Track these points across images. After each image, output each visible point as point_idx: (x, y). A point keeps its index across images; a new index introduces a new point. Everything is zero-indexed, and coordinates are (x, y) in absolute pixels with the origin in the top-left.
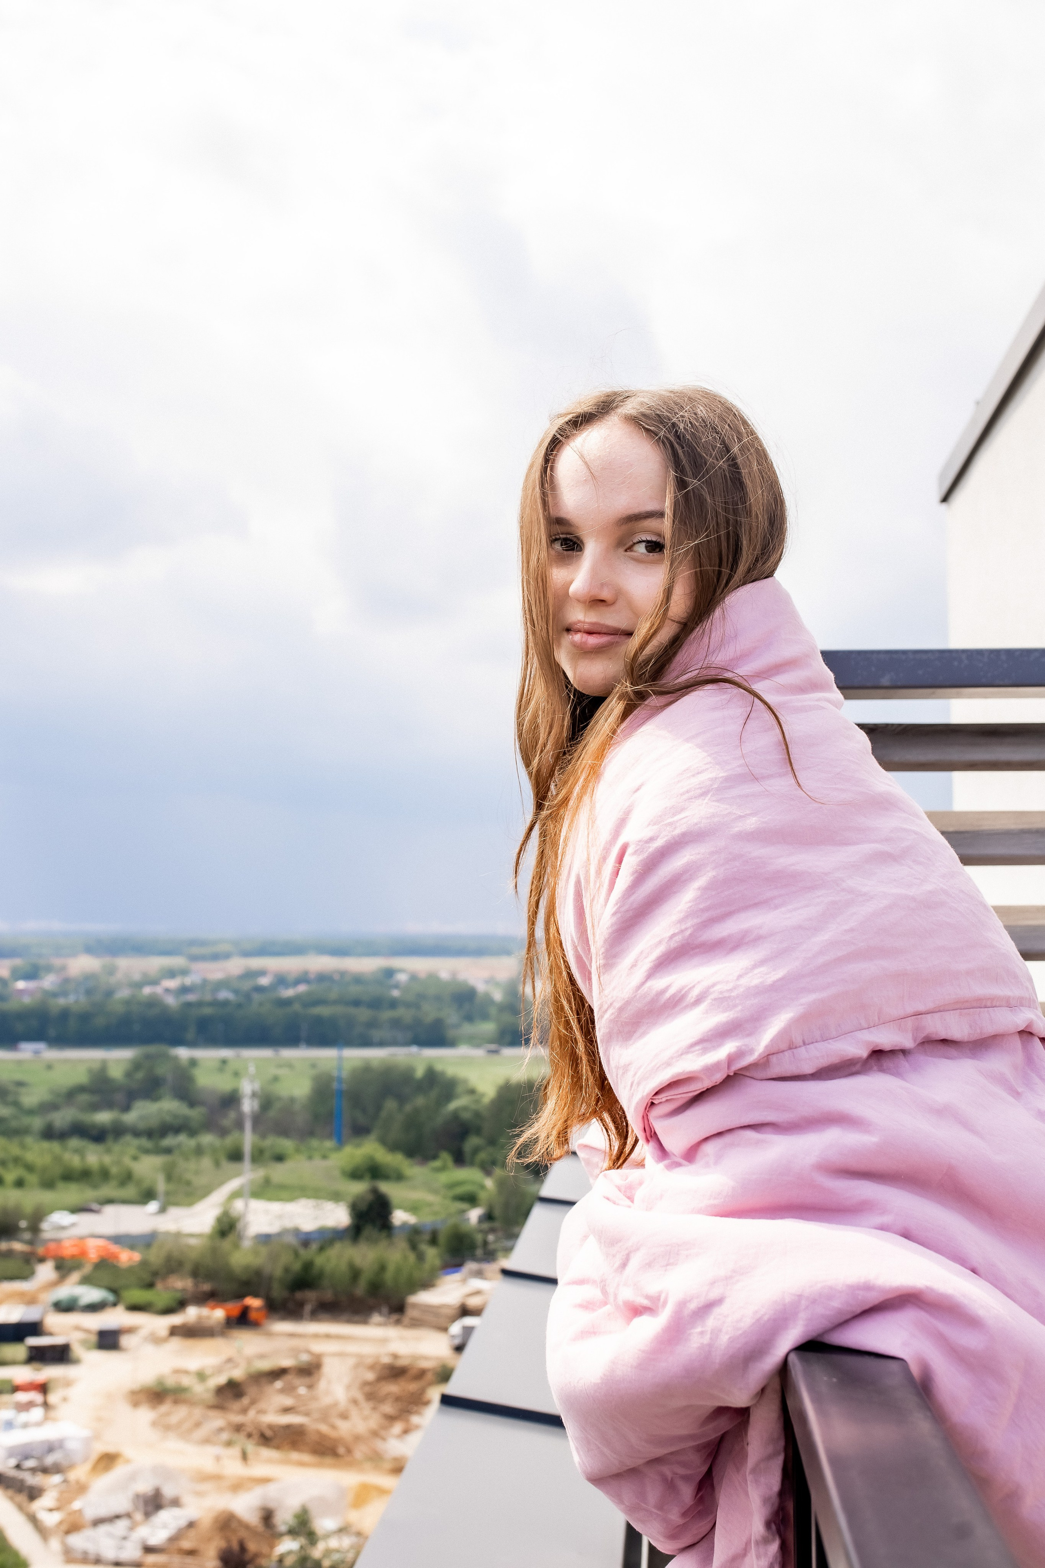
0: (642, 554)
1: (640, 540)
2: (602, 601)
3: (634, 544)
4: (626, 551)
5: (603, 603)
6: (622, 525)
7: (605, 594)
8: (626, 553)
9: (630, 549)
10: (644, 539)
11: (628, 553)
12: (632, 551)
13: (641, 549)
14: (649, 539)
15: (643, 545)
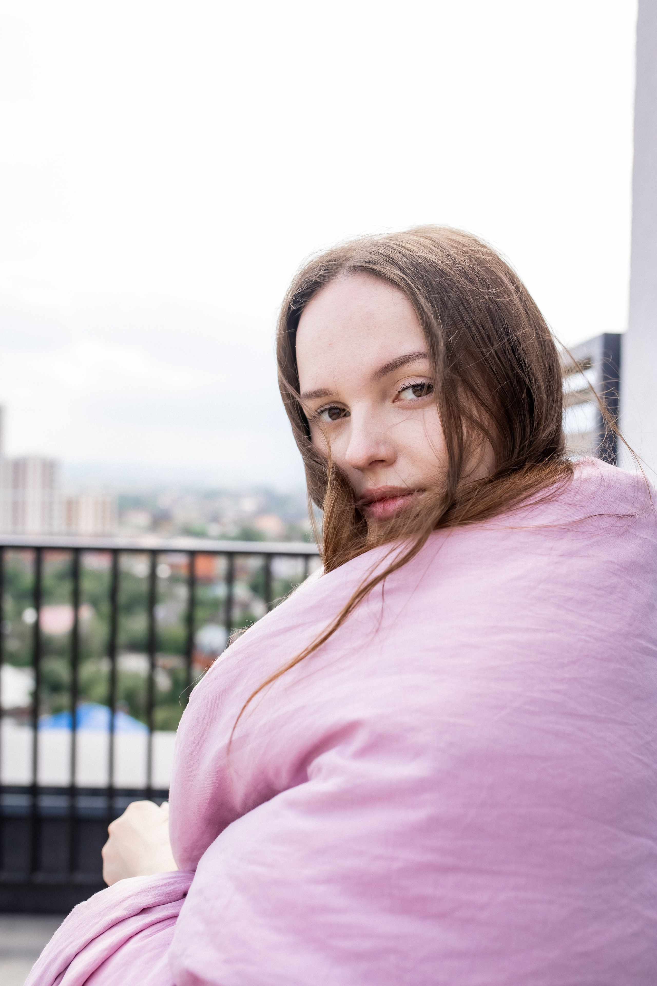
0: (411, 400)
1: (405, 387)
2: (382, 461)
3: (400, 392)
4: (394, 402)
5: (384, 464)
6: (380, 377)
7: (383, 452)
8: (393, 405)
9: (397, 398)
10: (408, 385)
11: (397, 403)
12: (399, 400)
13: (409, 395)
14: (413, 383)
15: (410, 391)
